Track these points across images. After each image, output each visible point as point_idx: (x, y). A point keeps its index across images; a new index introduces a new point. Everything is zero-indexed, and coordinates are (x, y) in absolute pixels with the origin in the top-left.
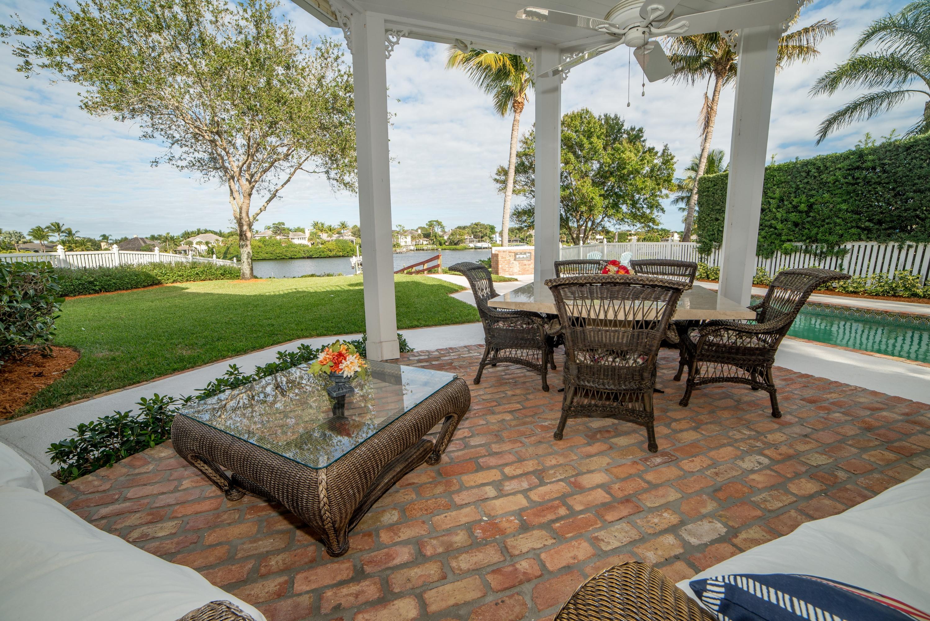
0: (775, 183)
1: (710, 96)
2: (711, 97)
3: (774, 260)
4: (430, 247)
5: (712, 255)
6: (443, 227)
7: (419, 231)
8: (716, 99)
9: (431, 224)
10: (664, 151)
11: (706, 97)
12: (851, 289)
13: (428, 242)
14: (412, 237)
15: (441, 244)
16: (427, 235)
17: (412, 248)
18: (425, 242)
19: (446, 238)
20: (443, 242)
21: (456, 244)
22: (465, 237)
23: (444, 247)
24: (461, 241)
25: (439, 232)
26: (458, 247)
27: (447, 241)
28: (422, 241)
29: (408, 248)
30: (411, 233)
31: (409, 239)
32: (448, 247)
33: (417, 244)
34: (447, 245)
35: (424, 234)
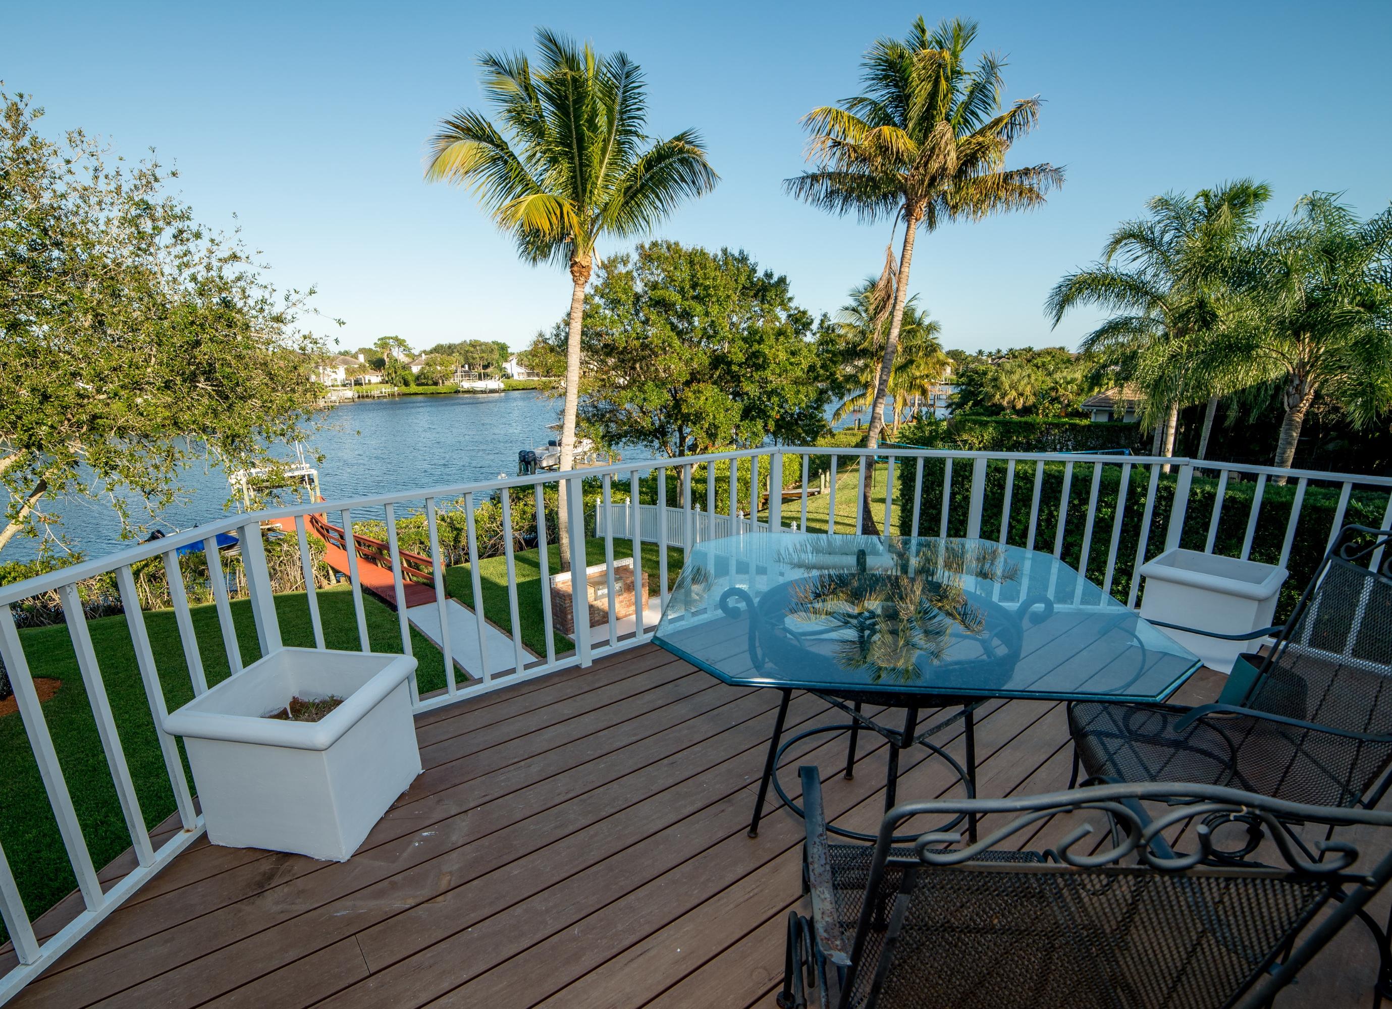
4: (387, 389)
7: (361, 358)
8: (908, 256)
9: (384, 343)
13: (379, 379)
14: (347, 370)
15: (406, 384)
16: (378, 364)
17: (349, 393)
18: (375, 378)
19: (415, 369)
20: (410, 378)
21: (436, 384)
22: (453, 368)
23: (413, 388)
24: (445, 377)
25: (402, 358)
26: (440, 388)
27: (418, 378)
28: (367, 377)
29: (341, 394)
30: (345, 362)
31: (341, 374)
32: (420, 389)
33: (358, 383)
34: (418, 385)
35: (370, 362)
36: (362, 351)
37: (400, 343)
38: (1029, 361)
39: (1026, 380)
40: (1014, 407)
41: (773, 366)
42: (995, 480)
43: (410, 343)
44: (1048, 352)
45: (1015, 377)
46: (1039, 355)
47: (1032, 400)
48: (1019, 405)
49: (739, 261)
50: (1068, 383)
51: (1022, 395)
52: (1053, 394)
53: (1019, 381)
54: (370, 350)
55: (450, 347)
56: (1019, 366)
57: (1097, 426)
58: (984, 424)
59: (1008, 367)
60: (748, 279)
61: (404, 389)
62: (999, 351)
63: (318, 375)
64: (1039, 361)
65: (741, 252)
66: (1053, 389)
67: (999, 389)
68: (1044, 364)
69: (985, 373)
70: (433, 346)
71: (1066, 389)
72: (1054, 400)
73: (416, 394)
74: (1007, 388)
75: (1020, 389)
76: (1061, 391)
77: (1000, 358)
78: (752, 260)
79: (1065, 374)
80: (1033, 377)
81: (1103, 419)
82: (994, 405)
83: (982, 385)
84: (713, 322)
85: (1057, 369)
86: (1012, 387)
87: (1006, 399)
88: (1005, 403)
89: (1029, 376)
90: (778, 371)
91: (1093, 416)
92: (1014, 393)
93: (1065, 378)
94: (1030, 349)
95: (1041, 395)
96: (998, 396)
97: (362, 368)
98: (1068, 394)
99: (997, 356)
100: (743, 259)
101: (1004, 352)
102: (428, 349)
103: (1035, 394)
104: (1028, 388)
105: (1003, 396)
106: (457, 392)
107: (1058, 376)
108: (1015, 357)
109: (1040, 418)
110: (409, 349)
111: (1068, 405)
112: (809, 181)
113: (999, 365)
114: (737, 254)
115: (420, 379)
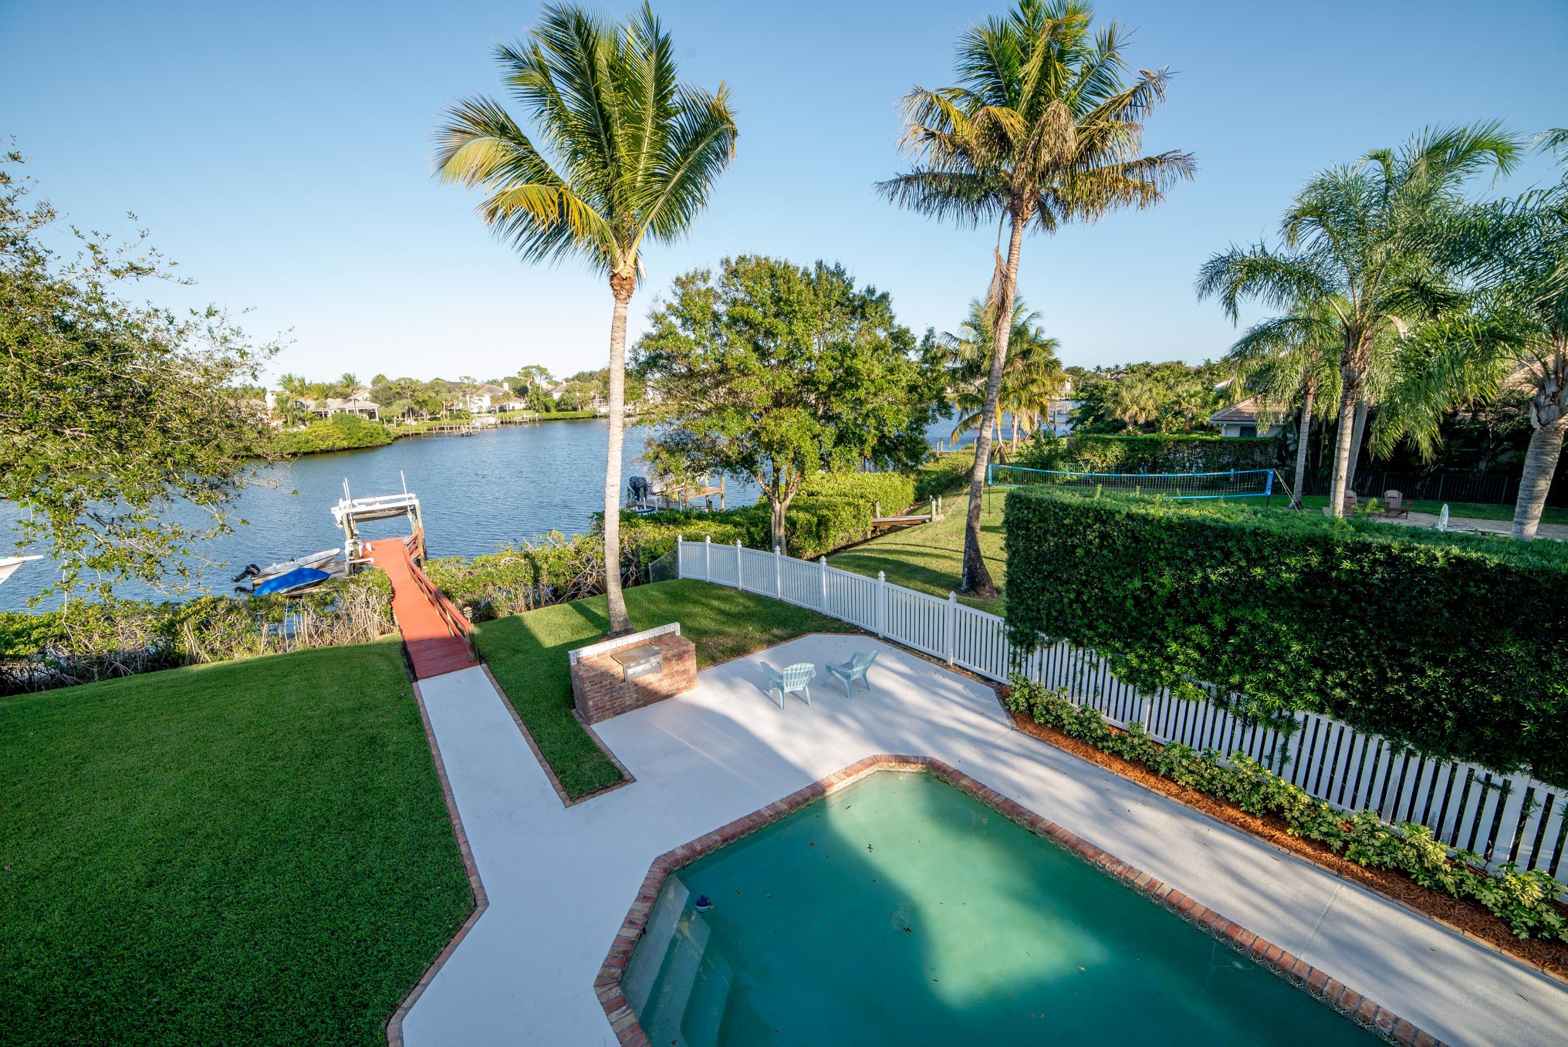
0: (1162, 553)
1: (1004, 254)
2: (1005, 258)
3: (1157, 700)
4: (529, 415)
5: (1037, 654)
6: (548, 378)
7: (506, 386)
8: (1014, 261)
9: (527, 372)
10: (927, 338)
11: (999, 258)
12: (1315, 835)
13: (523, 405)
14: (492, 397)
15: (547, 410)
16: (522, 392)
17: (492, 420)
18: (518, 405)
19: (556, 396)
20: (551, 405)
21: (575, 409)
22: (592, 394)
23: (554, 414)
24: (584, 403)
25: (545, 385)
26: (579, 414)
27: (558, 404)
28: (511, 404)
29: (484, 420)
30: (490, 390)
31: (486, 402)
32: (560, 415)
33: (502, 410)
34: (559, 411)
35: (515, 390)
36: (507, 379)
37: (542, 371)
38: (1148, 375)
39: (1147, 395)
40: (1136, 423)
41: (867, 384)
42: (1127, 530)
43: (551, 372)
44: (1167, 366)
45: (1136, 392)
46: (1158, 369)
47: (1154, 414)
48: (1141, 420)
49: (833, 274)
50: (1192, 396)
51: (1144, 409)
52: (1177, 408)
53: (1140, 396)
54: (515, 378)
55: (591, 374)
56: (1140, 381)
57: (1231, 442)
58: (1107, 443)
59: (1128, 381)
60: (844, 294)
61: (545, 415)
62: (1117, 367)
63: (465, 403)
64: (1157, 374)
65: (837, 266)
66: (1176, 402)
67: (1119, 403)
68: (1163, 378)
69: (1105, 388)
70: (575, 373)
71: (1189, 403)
72: (1176, 414)
73: (556, 419)
74: (1128, 402)
75: (1142, 404)
76: (1185, 405)
77: (1119, 373)
78: (848, 275)
79: (1186, 387)
80: (1154, 391)
81: (1235, 434)
82: (1115, 420)
83: (1101, 400)
84: (797, 340)
85: (1178, 383)
86: (1134, 401)
87: (1128, 414)
88: (1127, 419)
89: (1150, 390)
90: (873, 390)
91: (1223, 431)
92: (1135, 408)
93: (1187, 391)
94: (1147, 365)
95: (1164, 409)
96: (1119, 412)
97: (506, 396)
98: (1192, 407)
99: (1116, 372)
100: (839, 273)
101: (1122, 367)
102: (570, 376)
103: (1157, 409)
104: (1151, 402)
105: (1125, 411)
106: (595, 417)
107: (1179, 389)
108: (1133, 372)
109: (1165, 434)
110: (551, 378)
111: (1193, 419)
112: (902, 183)
113: (1118, 380)
114: (832, 267)
115: (559, 406)
